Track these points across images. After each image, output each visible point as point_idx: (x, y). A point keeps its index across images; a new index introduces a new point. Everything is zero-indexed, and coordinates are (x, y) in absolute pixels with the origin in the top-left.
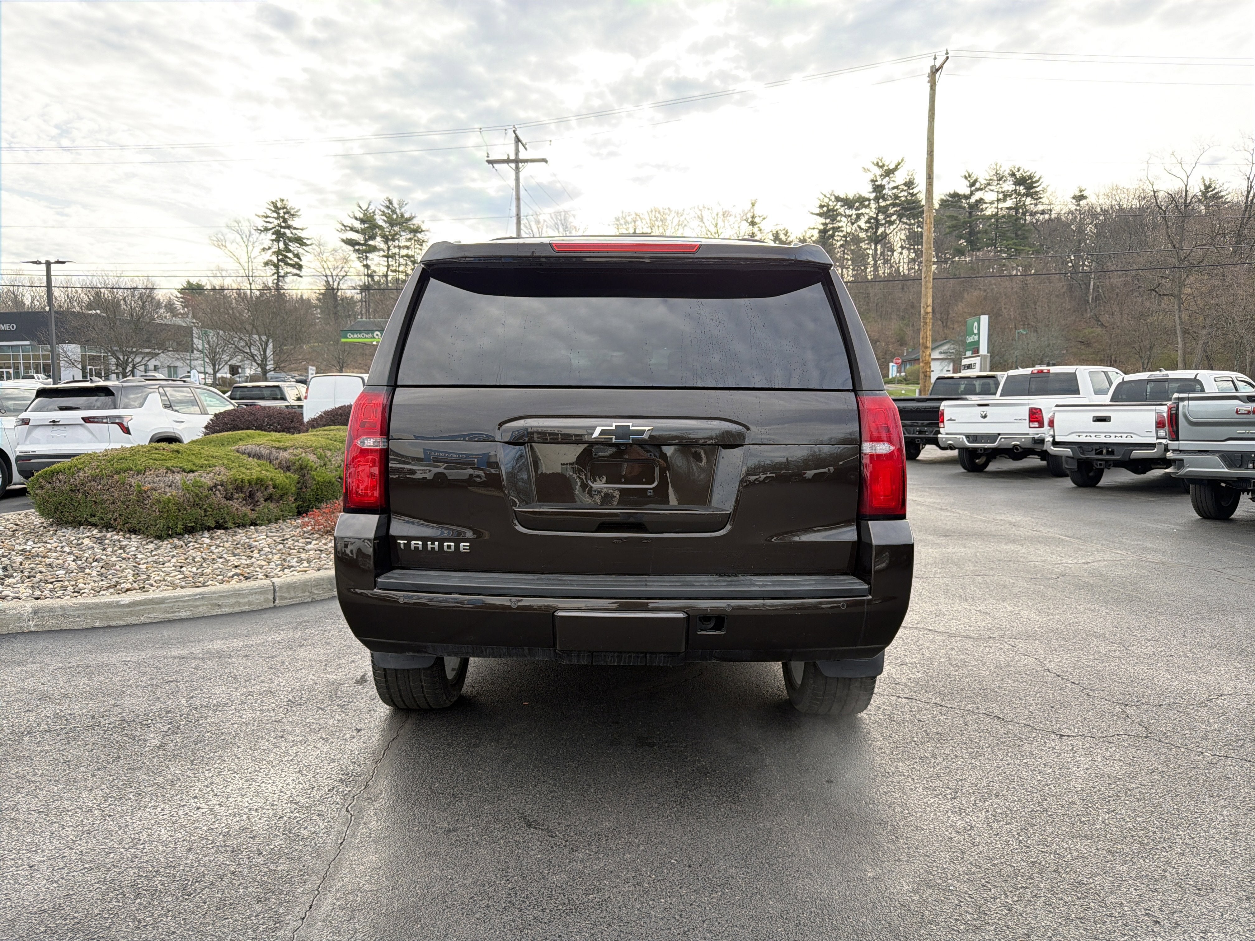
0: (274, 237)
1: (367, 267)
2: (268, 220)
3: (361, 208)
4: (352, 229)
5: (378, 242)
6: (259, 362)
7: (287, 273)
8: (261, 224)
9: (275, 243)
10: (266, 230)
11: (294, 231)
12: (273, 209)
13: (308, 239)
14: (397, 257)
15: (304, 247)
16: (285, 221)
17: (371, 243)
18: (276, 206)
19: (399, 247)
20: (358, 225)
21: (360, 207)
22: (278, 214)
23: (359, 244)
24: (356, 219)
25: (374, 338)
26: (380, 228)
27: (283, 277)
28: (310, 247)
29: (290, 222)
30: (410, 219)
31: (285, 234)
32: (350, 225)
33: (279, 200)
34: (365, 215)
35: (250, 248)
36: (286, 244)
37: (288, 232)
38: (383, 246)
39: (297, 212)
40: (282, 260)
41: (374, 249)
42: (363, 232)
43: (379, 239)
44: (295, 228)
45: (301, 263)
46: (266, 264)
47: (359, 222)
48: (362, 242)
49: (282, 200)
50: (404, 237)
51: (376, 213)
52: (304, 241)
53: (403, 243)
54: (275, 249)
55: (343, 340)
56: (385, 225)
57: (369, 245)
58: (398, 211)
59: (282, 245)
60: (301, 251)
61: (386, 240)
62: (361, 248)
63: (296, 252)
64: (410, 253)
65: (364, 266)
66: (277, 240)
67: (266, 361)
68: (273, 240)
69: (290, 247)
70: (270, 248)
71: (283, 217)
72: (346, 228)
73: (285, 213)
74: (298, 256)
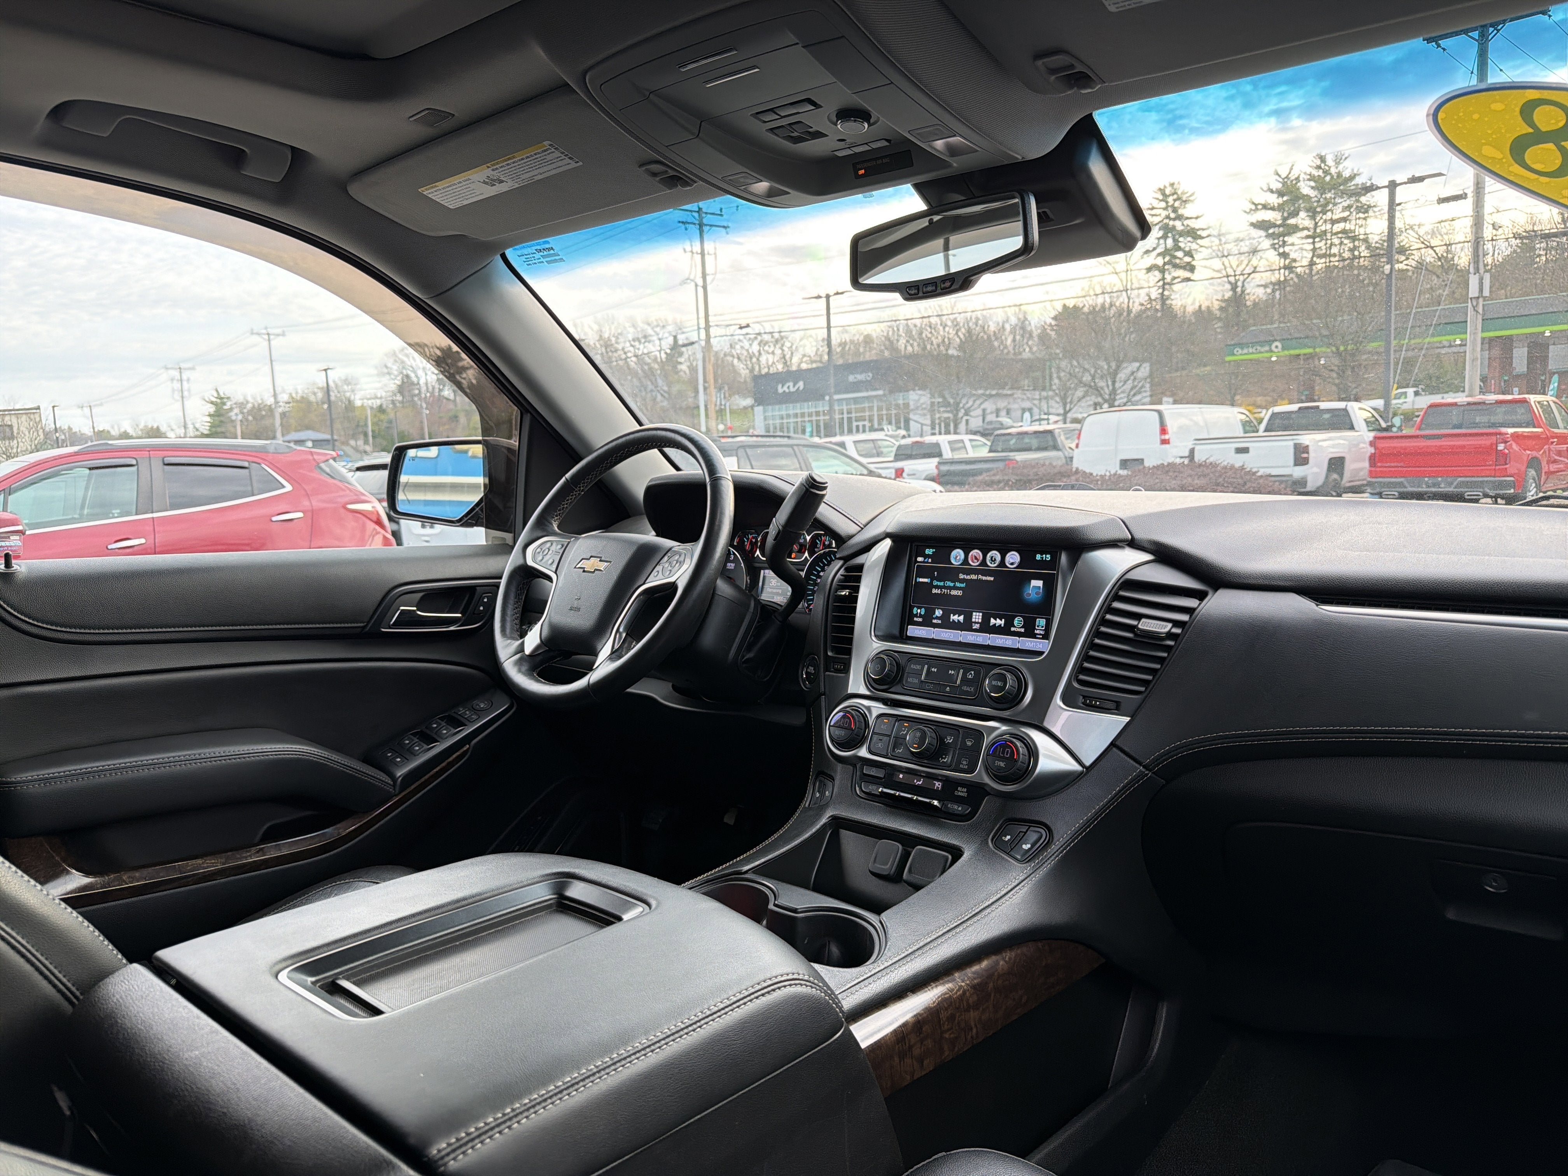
0: (1161, 233)
1: (1284, 255)
3: (1280, 176)
4: (1265, 207)
5: (1303, 219)
6: (1107, 397)
7: (1175, 278)
9: (1162, 241)
11: (1187, 222)
13: (1203, 229)
14: (1329, 235)
15: (1199, 241)
16: (1175, 210)
17: (1292, 221)
18: (1164, 194)
19: (1334, 222)
20: (1274, 200)
21: (1278, 174)
22: (1167, 202)
23: (1275, 226)
24: (1272, 191)
26: (1307, 198)
27: (1170, 284)
28: (1206, 240)
29: (1180, 212)
30: (1352, 178)
31: (1174, 227)
32: (1263, 202)
33: (1167, 185)
34: (1284, 184)
36: (1176, 241)
37: (1178, 225)
38: (1308, 223)
39: (1191, 196)
40: (1170, 262)
41: (1295, 229)
42: (1280, 208)
43: (1302, 214)
44: (1187, 218)
45: (1193, 263)
46: (1149, 270)
47: (1276, 195)
48: (1279, 222)
49: (1172, 185)
50: (1340, 206)
51: (1301, 179)
52: (1199, 233)
53: (1338, 214)
54: (1160, 249)
55: (1228, 358)
56: (1312, 193)
57: (1288, 225)
58: (1333, 171)
59: (1170, 243)
60: (1194, 246)
61: (1313, 214)
62: (1276, 230)
63: (1187, 249)
64: (1348, 226)
65: (1280, 254)
66: (1164, 237)
67: (1115, 394)
68: (1159, 239)
69: (1180, 244)
70: (1154, 249)
71: (1172, 206)
72: (1257, 207)
73: (1175, 200)
74: (1189, 254)
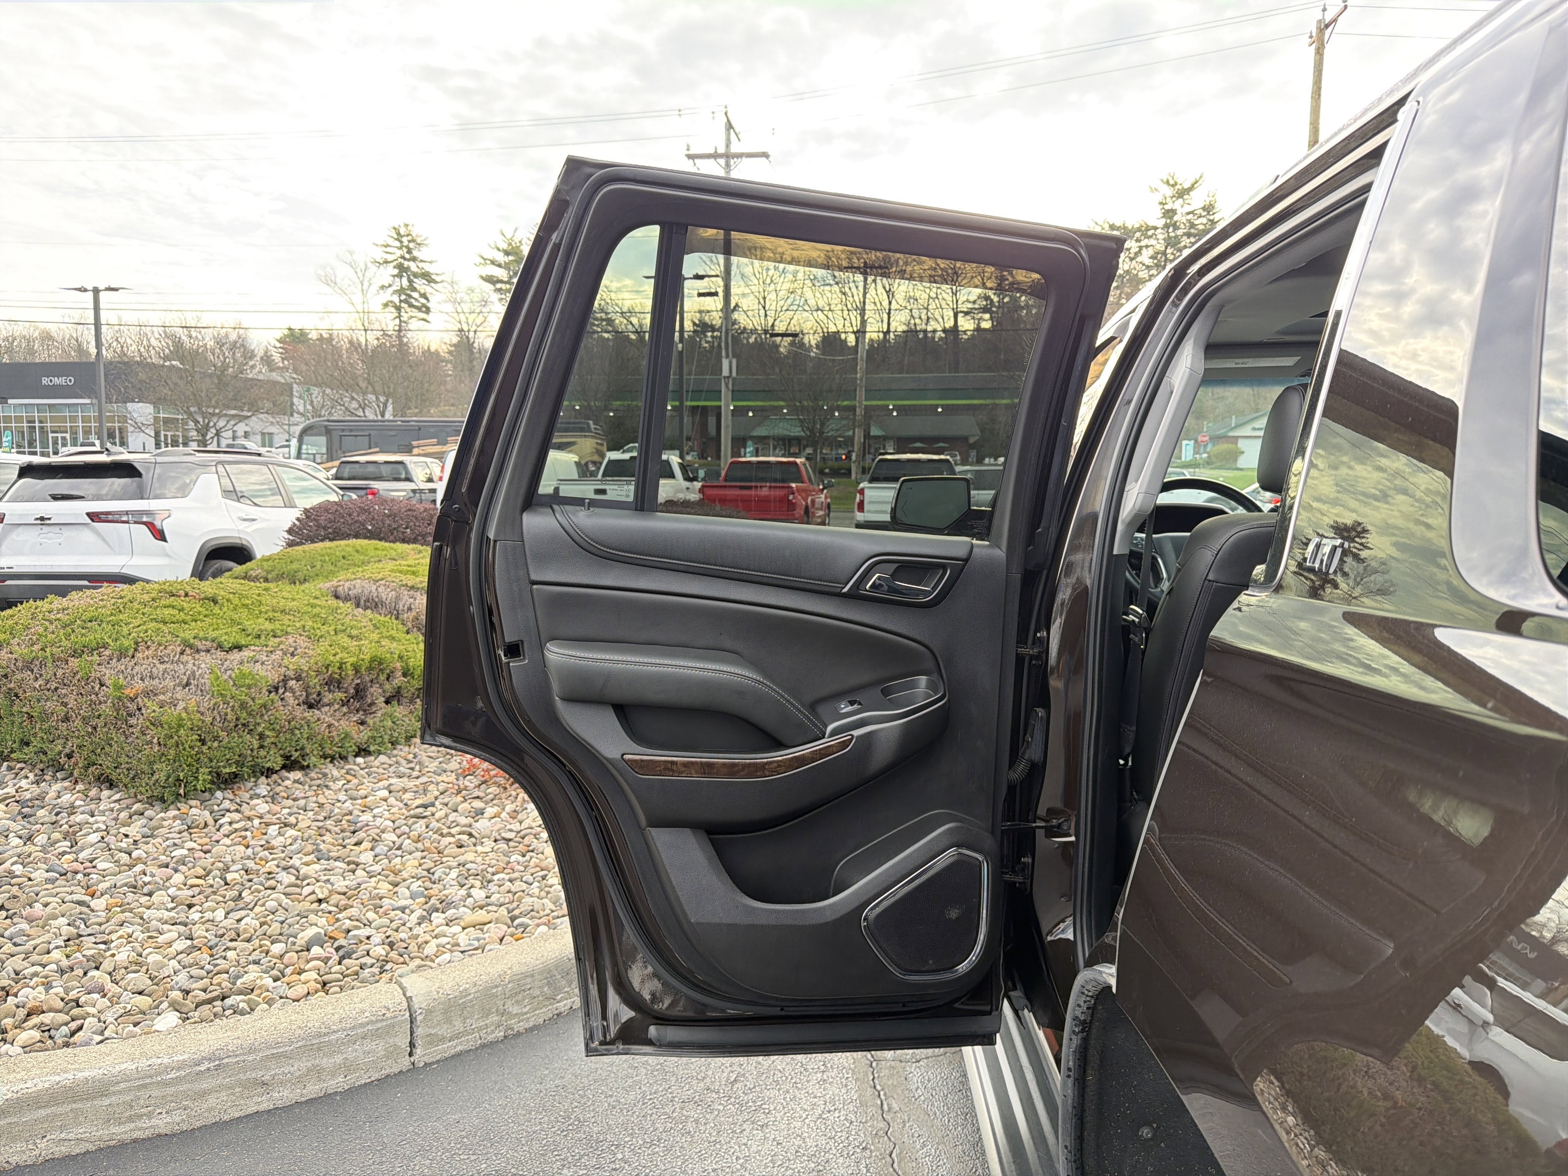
0: (396, 271)
2: (388, 250)
3: (505, 236)
4: (493, 263)
7: (412, 317)
8: (379, 255)
9: (397, 279)
10: (386, 262)
11: (421, 265)
12: (395, 236)
13: (437, 274)
15: (433, 285)
16: (409, 251)
18: (399, 234)
20: (501, 258)
21: (503, 234)
22: (401, 242)
23: (502, 282)
24: (499, 249)
27: (406, 322)
28: (440, 284)
29: (416, 254)
31: (408, 268)
32: (491, 258)
33: (402, 225)
34: (510, 244)
35: (366, 285)
36: (410, 281)
37: (413, 266)
39: (425, 240)
40: (405, 301)
42: (506, 266)
44: (422, 261)
45: (428, 305)
46: (386, 305)
47: (502, 254)
48: (506, 279)
49: (407, 225)
51: (523, 242)
52: (433, 277)
54: (396, 287)
59: (405, 282)
60: (428, 289)
62: (503, 286)
63: (422, 291)
66: (399, 276)
68: (394, 276)
69: (415, 285)
70: (390, 286)
71: (407, 247)
72: (486, 262)
73: (409, 241)
74: (424, 296)
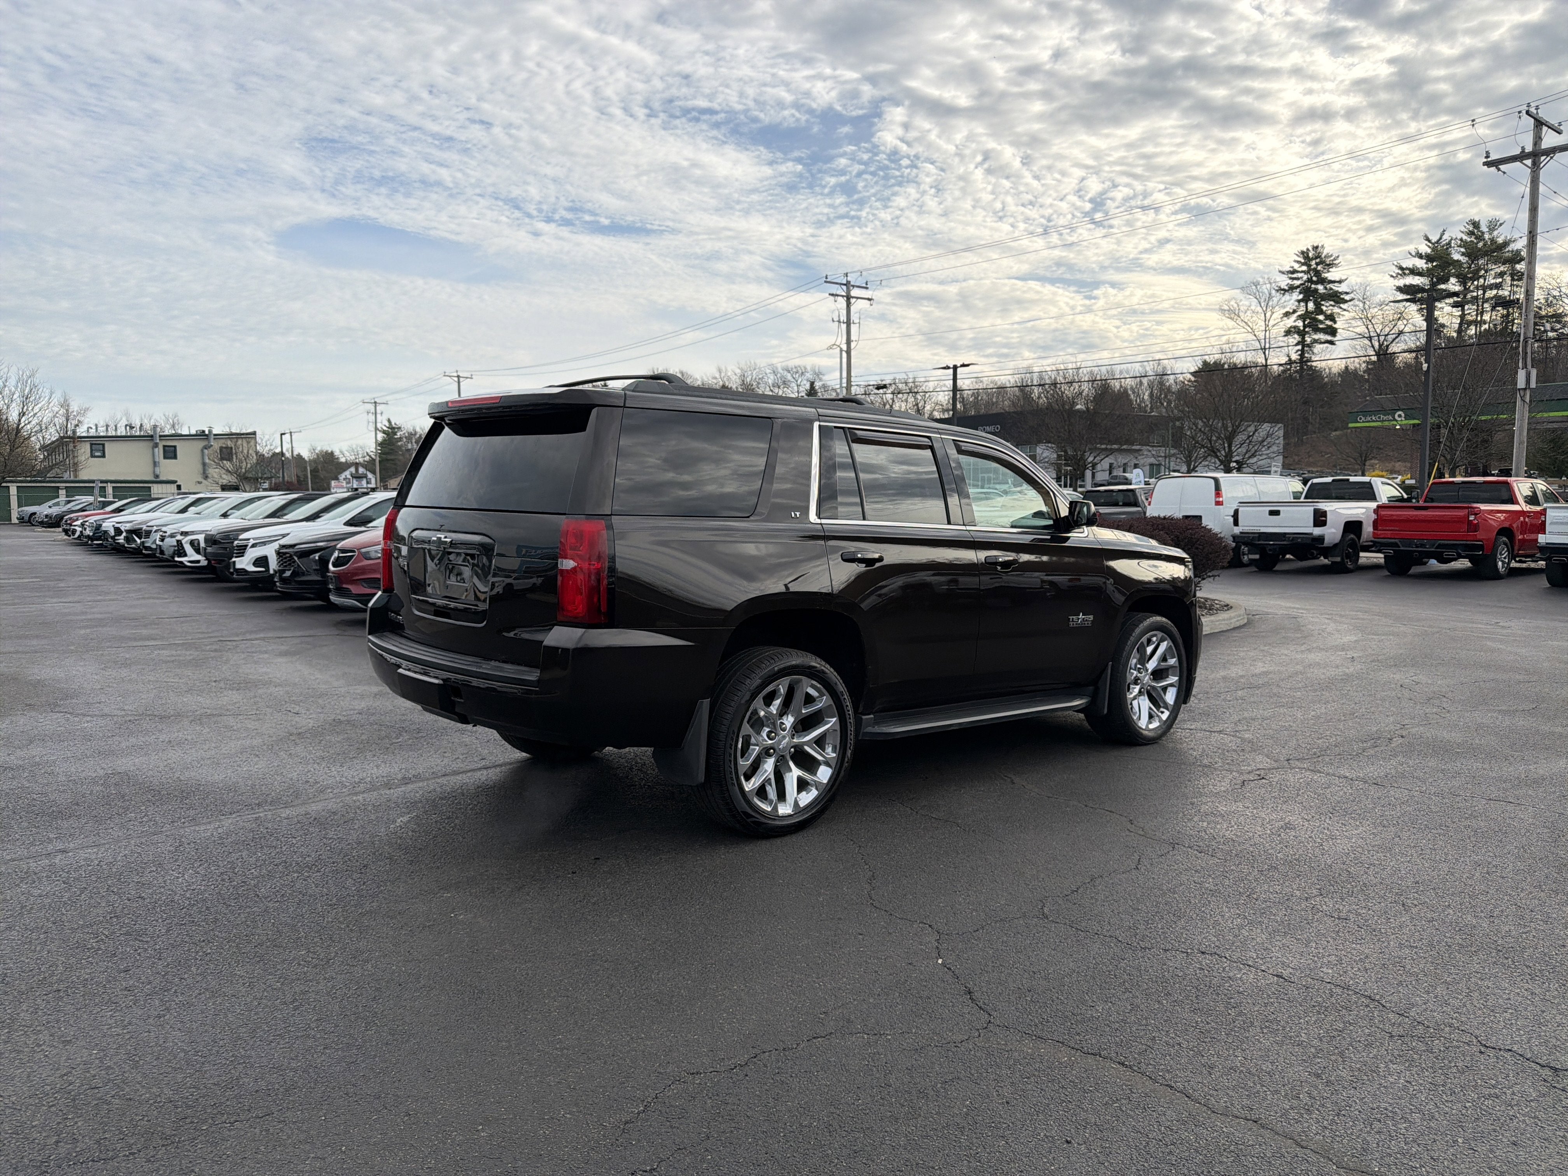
0: (1301, 297)
1: (1431, 320)
2: (1295, 276)
3: (1429, 241)
4: (1414, 272)
5: (1453, 285)
7: (1315, 341)
8: (1284, 282)
9: (1303, 304)
10: (1292, 288)
11: (1331, 286)
12: (1303, 261)
13: (1347, 293)
14: (1480, 301)
15: (1342, 305)
16: (1317, 273)
17: (1441, 287)
18: (1307, 257)
19: (1485, 288)
20: (1421, 264)
21: (1428, 239)
22: (1309, 266)
23: (1422, 290)
24: (1421, 256)
25: (1395, 420)
26: (1458, 264)
27: (1310, 347)
28: (1350, 303)
29: (1324, 275)
30: (1506, 244)
31: (1316, 290)
32: (1411, 266)
33: (1311, 249)
34: (1434, 249)
35: (1268, 315)
36: (1316, 304)
37: (1320, 288)
38: (1457, 289)
39: (1335, 259)
40: (1309, 326)
41: (1444, 294)
42: (1429, 273)
43: (1453, 280)
44: (1330, 282)
45: (1335, 326)
46: (1288, 333)
47: (1424, 261)
48: (1428, 287)
49: (1316, 248)
50: (1493, 272)
51: (1452, 244)
52: (1342, 296)
53: (1490, 280)
54: (1301, 312)
55: (1351, 425)
56: (1463, 259)
57: (1437, 290)
58: (1487, 236)
59: (1311, 305)
60: (1336, 310)
61: (1463, 279)
62: (1424, 295)
63: (1329, 313)
64: (1501, 293)
65: (1427, 319)
66: (1305, 300)
68: (1299, 301)
69: (1322, 307)
70: (1294, 311)
71: (1315, 270)
72: (1404, 271)
73: (1317, 264)
74: (1332, 318)
